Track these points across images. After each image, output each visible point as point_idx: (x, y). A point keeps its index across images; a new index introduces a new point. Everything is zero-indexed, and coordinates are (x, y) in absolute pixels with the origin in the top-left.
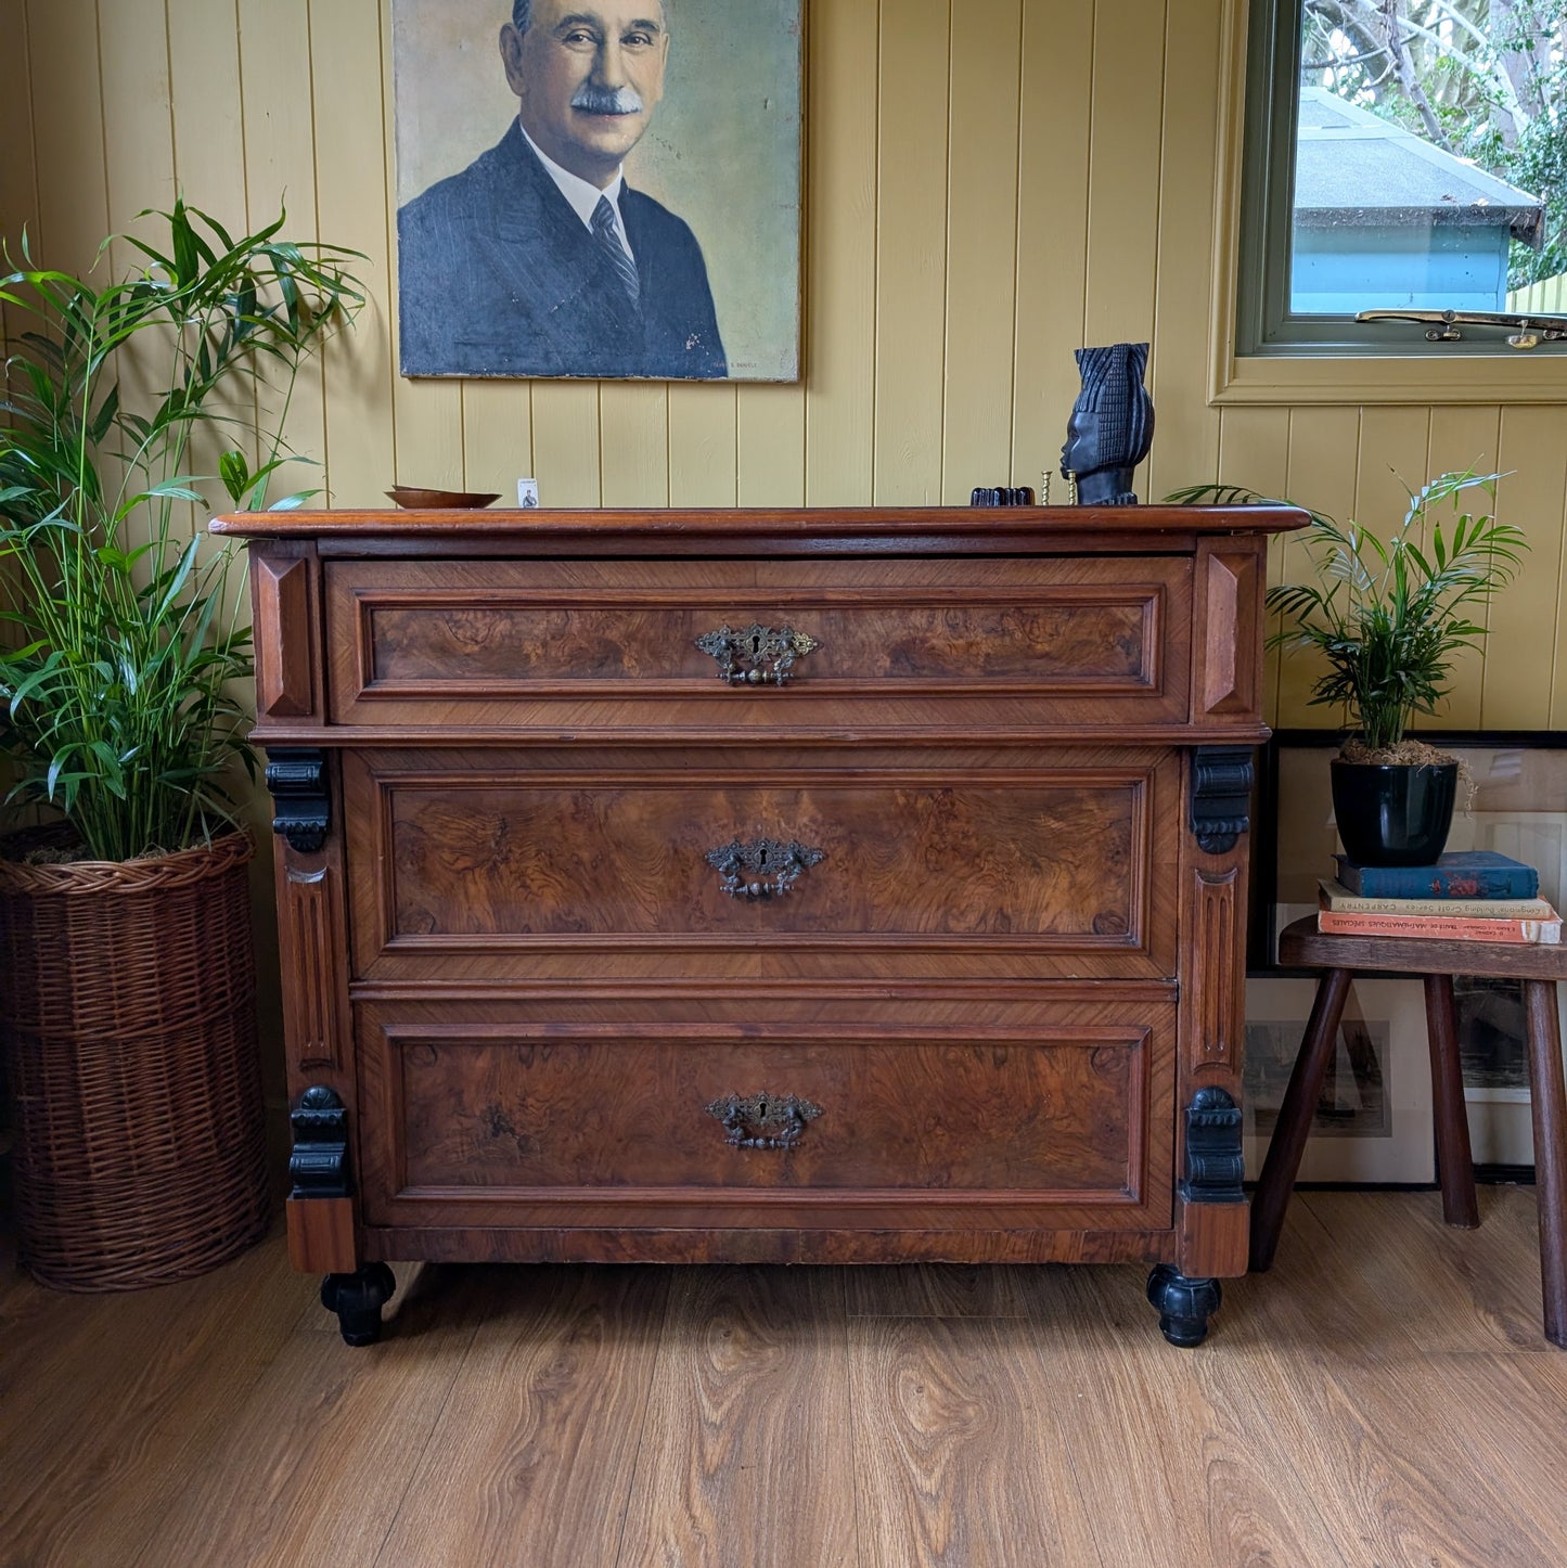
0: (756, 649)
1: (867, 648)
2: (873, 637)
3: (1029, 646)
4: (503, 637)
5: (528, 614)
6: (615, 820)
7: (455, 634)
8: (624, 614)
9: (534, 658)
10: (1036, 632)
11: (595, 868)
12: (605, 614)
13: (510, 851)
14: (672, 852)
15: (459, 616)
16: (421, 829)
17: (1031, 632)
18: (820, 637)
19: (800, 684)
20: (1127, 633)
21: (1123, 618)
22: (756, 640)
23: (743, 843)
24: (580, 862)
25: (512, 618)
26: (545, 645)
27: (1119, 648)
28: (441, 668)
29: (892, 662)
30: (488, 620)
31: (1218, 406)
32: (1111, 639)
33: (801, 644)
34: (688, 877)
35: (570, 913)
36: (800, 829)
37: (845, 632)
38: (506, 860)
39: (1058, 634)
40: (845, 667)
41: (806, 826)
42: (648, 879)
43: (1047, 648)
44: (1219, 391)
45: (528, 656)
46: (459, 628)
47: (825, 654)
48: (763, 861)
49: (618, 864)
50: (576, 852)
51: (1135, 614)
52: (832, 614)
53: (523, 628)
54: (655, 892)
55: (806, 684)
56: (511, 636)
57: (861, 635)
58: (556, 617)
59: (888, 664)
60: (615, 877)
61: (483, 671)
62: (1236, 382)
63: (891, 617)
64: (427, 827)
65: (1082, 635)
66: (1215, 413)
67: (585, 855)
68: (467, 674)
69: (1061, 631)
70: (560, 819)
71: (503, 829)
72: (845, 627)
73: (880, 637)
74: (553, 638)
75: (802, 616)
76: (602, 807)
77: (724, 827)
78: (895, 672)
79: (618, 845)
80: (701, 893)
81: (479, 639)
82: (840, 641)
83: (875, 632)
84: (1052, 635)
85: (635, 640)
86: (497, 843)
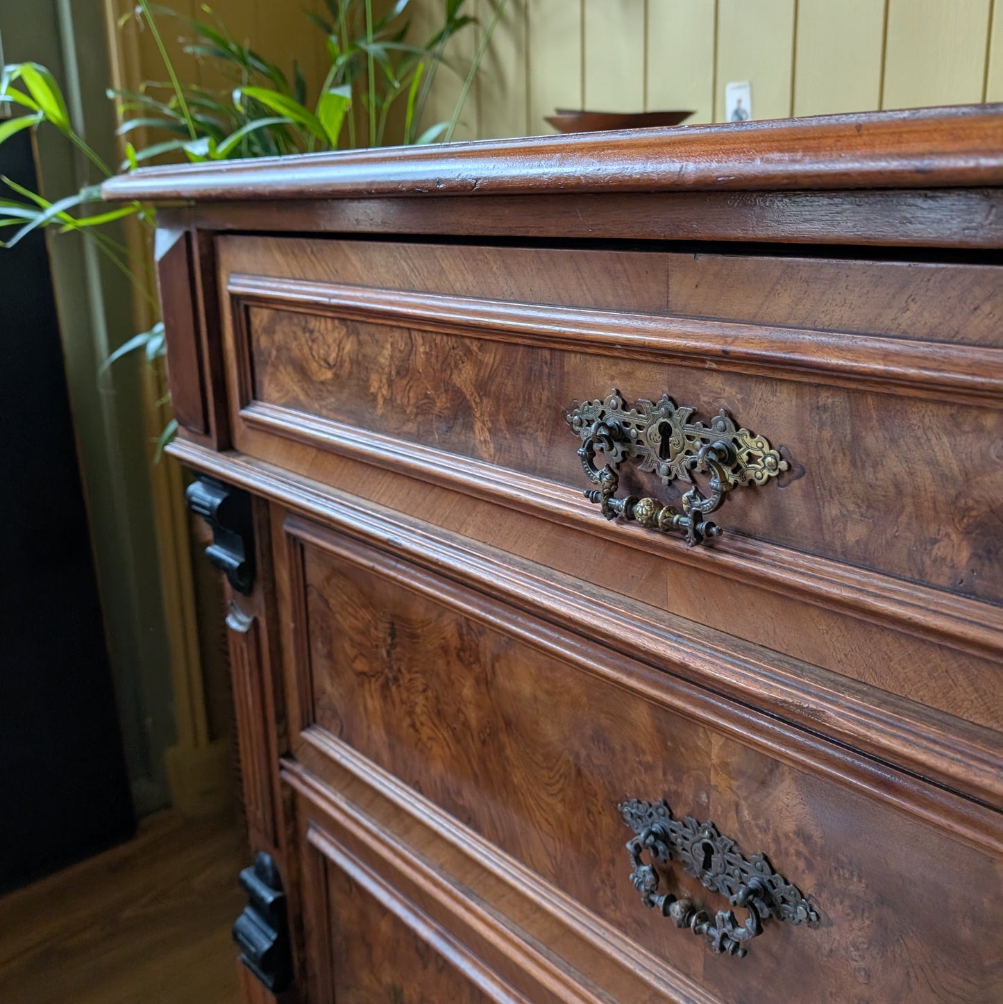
0: (665, 452)
1: (908, 501)
2: (925, 476)
4: (352, 362)
5: (372, 329)
6: (502, 681)
7: (311, 349)
8: (474, 346)
9: (380, 401)
11: (484, 742)
12: (452, 342)
13: (399, 670)
14: (573, 772)
15: (313, 323)
16: (327, 602)
18: (796, 448)
19: (742, 553)
22: (665, 431)
23: (678, 812)
24: (466, 724)
25: (358, 334)
26: (390, 383)
28: (302, 397)
29: (973, 555)
30: (336, 335)
33: (752, 458)
34: (595, 824)
35: (459, 793)
36: (777, 840)
37: (854, 451)
38: (396, 679)
40: (851, 538)
41: (787, 836)
42: (544, 796)
45: (374, 397)
46: (313, 341)
47: (807, 495)
48: (707, 865)
49: (508, 751)
50: (463, 707)
52: (825, 398)
53: (368, 350)
54: (552, 821)
55: (753, 555)
56: (358, 363)
57: (894, 465)
58: (400, 339)
59: (963, 556)
60: (505, 770)
61: (336, 410)
63: (979, 430)
64: (332, 601)
67: (472, 715)
68: (324, 412)
70: (445, 650)
71: (393, 636)
72: (856, 438)
73: (945, 478)
74: (398, 373)
75: (760, 392)
76: (489, 656)
77: (649, 768)
78: (980, 585)
79: (508, 724)
80: (612, 862)
81: (331, 360)
82: (842, 470)
83: (932, 463)
85: (487, 394)
86: (388, 653)
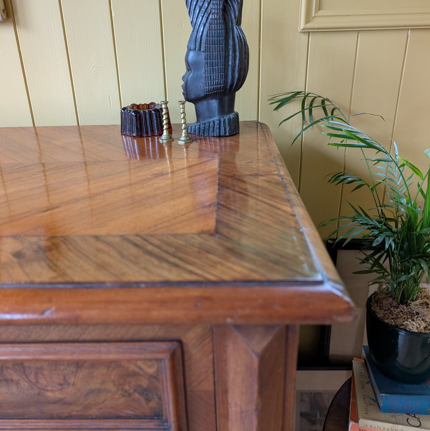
3: (39, 394)
10: (43, 382)
17: (37, 382)
20: (144, 383)
21: (137, 370)
27: (136, 395)
31: (307, 32)
32: (127, 387)
39: (68, 384)
43: (58, 395)
44: (307, 21)
51: (150, 367)
62: (320, 13)
65: (95, 385)
66: (305, 37)
69: (72, 380)
84: (62, 385)
